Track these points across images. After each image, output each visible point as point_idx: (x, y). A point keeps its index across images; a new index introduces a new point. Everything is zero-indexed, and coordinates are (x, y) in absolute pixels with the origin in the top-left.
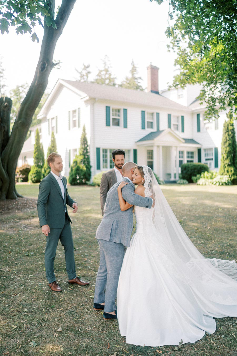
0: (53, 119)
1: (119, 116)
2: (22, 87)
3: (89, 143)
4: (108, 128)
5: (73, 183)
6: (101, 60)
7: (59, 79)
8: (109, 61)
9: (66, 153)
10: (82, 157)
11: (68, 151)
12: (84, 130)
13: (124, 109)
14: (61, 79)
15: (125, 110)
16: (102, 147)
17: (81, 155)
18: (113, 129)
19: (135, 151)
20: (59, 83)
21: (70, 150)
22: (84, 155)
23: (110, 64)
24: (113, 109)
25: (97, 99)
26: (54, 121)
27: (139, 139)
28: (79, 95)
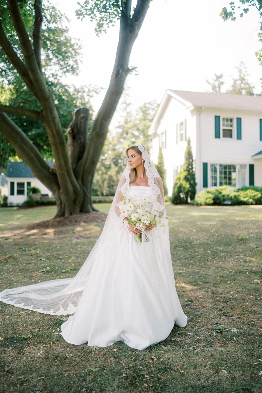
0: (162, 133)
1: (231, 126)
2: (149, 104)
3: (194, 158)
4: (218, 140)
5: (175, 202)
6: (236, 68)
7: (167, 90)
8: (245, 68)
9: (174, 169)
10: (185, 173)
11: (176, 168)
12: (189, 144)
13: (237, 118)
14: (169, 90)
15: (239, 120)
16: (210, 162)
17: (184, 171)
18: (224, 141)
19: (252, 167)
20: (168, 94)
21: (177, 167)
22: (189, 171)
23: (246, 72)
24: (223, 119)
25: (203, 109)
26: (164, 135)
27: (256, 152)
28: (185, 105)
